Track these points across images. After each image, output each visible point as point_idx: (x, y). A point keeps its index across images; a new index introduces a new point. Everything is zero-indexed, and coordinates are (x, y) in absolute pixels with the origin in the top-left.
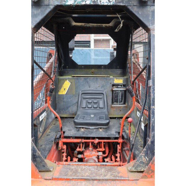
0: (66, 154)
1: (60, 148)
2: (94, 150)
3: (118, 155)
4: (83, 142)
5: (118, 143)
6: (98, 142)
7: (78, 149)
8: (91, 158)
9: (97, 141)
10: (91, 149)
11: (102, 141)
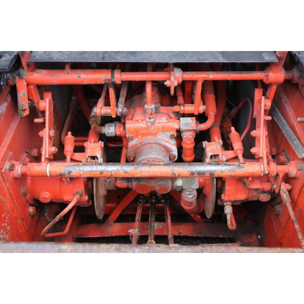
0: (52, 133)
1: (24, 110)
2: (163, 109)
3: (261, 133)
4: (119, 82)
5: (265, 86)
6: (181, 80)
7: (100, 110)
8: (150, 139)
9: (176, 78)
10: (153, 106)
11: (200, 77)
